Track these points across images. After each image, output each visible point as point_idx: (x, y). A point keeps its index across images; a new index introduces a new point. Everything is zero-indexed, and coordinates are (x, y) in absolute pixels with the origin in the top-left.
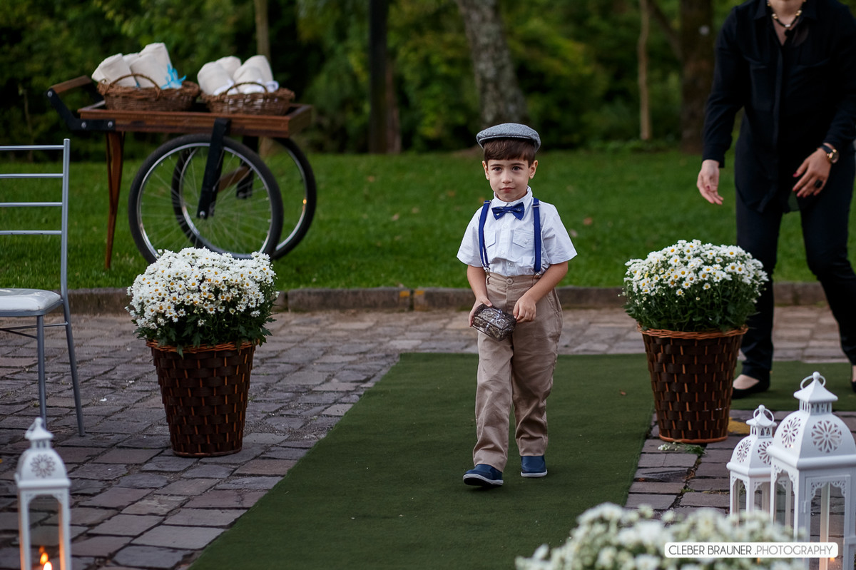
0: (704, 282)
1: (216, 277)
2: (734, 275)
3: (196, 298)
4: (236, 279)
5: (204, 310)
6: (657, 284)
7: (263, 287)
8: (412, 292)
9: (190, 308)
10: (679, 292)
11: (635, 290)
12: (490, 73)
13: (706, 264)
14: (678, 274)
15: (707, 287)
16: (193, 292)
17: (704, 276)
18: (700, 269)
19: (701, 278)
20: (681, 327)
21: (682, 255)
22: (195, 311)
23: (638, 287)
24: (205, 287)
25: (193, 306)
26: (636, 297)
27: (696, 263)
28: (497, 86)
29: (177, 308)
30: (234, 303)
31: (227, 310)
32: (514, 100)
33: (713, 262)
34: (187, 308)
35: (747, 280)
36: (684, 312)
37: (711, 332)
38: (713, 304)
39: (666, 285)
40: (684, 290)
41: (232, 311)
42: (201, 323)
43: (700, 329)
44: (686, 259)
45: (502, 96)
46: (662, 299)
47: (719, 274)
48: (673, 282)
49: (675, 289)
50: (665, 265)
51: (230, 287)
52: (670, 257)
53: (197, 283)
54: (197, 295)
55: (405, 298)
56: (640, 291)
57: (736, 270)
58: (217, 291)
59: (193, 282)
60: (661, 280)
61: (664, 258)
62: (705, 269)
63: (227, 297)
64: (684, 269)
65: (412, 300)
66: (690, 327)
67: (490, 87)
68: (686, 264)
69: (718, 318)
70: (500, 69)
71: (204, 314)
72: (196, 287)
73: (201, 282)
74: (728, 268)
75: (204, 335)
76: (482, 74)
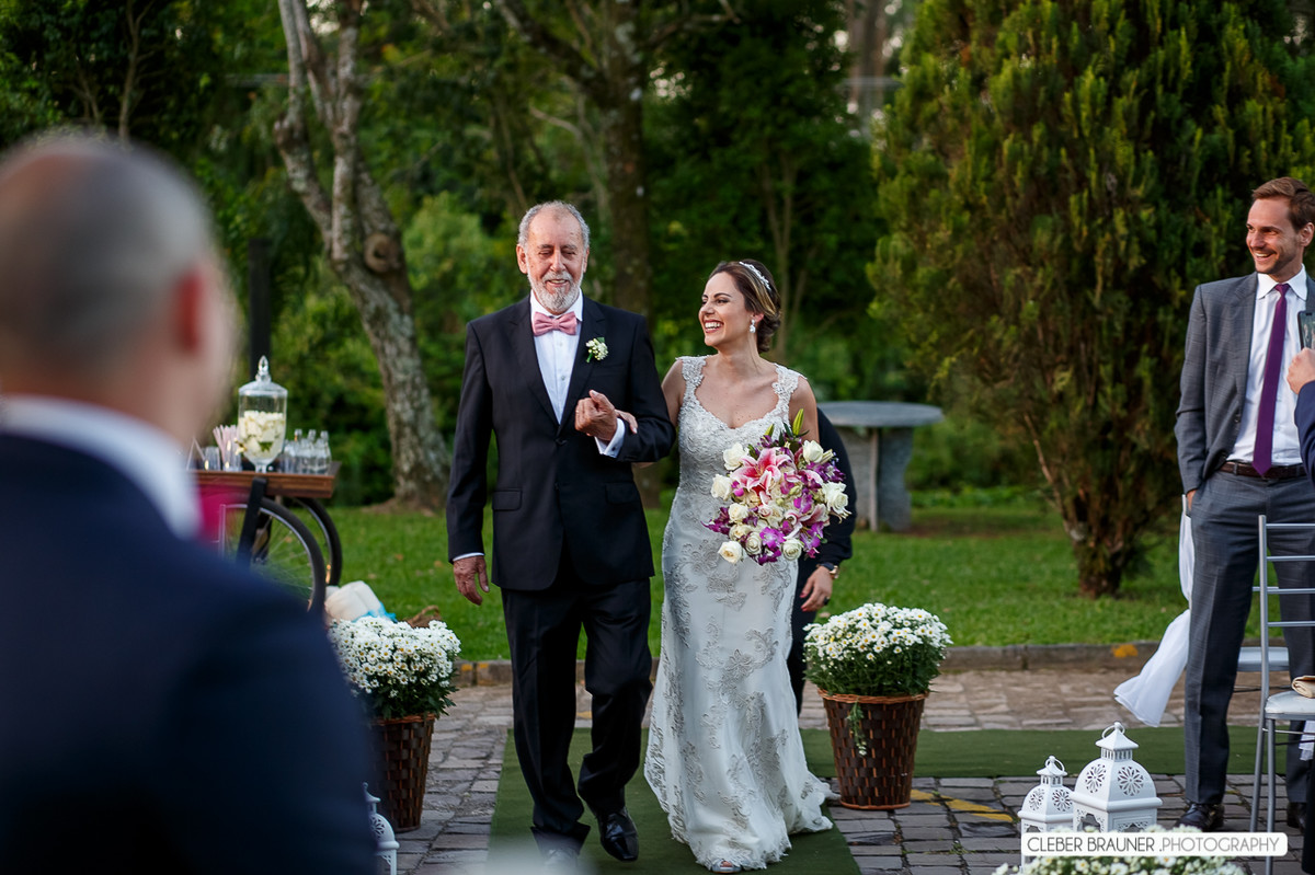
0: (895, 646)
1: (410, 647)
2: (924, 638)
3: (390, 668)
4: (428, 649)
5: (397, 680)
6: (845, 649)
7: (450, 657)
8: (475, 666)
9: (383, 679)
10: (870, 657)
11: (821, 654)
12: (407, 416)
13: (895, 627)
14: (869, 638)
15: (898, 650)
16: (385, 662)
17: (895, 640)
18: (890, 633)
19: (892, 642)
20: (870, 692)
21: (871, 619)
22: (390, 682)
23: (824, 652)
24: (398, 658)
25: (386, 677)
26: (822, 663)
27: (885, 626)
28: (415, 431)
29: (370, 679)
30: (424, 674)
31: (418, 681)
32: (434, 447)
33: (902, 626)
34: (379, 678)
35: (936, 643)
36: (873, 676)
37: (901, 696)
38: (902, 668)
39: (856, 650)
40: (874, 653)
41: (424, 681)
42: (393, 694)
43: (889, 694)
44: (874, 622)
45: (421, 441)
46: (851, 663)
47: (911, 639)
48: (863, 646)
49: (866, 653)
50: (853, 629)
51: (422, 656)
52: (858, 621)
53: (390, 653)
54: (390, 665)
55: (468, 671)
56: (826, 655)
57: (927, 633)
58: (409, 660)
59: (386, 653)
60: (851, 644)
61: (852, 622)
62: (895, 631)
63: (420, 666)
64: (874, 632)
65: (475, 673)
66: (879, 691)
67: (407, 430)
68: (875, 628)
69: (908, 682)
70: (419, 410)
71: (397, 685)
72: (388, 657)
73: (394, 651)
74: (918, 631)
75: (395, 707)
76: (398, 416)
